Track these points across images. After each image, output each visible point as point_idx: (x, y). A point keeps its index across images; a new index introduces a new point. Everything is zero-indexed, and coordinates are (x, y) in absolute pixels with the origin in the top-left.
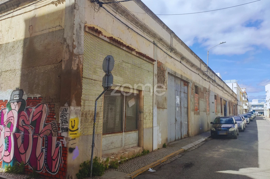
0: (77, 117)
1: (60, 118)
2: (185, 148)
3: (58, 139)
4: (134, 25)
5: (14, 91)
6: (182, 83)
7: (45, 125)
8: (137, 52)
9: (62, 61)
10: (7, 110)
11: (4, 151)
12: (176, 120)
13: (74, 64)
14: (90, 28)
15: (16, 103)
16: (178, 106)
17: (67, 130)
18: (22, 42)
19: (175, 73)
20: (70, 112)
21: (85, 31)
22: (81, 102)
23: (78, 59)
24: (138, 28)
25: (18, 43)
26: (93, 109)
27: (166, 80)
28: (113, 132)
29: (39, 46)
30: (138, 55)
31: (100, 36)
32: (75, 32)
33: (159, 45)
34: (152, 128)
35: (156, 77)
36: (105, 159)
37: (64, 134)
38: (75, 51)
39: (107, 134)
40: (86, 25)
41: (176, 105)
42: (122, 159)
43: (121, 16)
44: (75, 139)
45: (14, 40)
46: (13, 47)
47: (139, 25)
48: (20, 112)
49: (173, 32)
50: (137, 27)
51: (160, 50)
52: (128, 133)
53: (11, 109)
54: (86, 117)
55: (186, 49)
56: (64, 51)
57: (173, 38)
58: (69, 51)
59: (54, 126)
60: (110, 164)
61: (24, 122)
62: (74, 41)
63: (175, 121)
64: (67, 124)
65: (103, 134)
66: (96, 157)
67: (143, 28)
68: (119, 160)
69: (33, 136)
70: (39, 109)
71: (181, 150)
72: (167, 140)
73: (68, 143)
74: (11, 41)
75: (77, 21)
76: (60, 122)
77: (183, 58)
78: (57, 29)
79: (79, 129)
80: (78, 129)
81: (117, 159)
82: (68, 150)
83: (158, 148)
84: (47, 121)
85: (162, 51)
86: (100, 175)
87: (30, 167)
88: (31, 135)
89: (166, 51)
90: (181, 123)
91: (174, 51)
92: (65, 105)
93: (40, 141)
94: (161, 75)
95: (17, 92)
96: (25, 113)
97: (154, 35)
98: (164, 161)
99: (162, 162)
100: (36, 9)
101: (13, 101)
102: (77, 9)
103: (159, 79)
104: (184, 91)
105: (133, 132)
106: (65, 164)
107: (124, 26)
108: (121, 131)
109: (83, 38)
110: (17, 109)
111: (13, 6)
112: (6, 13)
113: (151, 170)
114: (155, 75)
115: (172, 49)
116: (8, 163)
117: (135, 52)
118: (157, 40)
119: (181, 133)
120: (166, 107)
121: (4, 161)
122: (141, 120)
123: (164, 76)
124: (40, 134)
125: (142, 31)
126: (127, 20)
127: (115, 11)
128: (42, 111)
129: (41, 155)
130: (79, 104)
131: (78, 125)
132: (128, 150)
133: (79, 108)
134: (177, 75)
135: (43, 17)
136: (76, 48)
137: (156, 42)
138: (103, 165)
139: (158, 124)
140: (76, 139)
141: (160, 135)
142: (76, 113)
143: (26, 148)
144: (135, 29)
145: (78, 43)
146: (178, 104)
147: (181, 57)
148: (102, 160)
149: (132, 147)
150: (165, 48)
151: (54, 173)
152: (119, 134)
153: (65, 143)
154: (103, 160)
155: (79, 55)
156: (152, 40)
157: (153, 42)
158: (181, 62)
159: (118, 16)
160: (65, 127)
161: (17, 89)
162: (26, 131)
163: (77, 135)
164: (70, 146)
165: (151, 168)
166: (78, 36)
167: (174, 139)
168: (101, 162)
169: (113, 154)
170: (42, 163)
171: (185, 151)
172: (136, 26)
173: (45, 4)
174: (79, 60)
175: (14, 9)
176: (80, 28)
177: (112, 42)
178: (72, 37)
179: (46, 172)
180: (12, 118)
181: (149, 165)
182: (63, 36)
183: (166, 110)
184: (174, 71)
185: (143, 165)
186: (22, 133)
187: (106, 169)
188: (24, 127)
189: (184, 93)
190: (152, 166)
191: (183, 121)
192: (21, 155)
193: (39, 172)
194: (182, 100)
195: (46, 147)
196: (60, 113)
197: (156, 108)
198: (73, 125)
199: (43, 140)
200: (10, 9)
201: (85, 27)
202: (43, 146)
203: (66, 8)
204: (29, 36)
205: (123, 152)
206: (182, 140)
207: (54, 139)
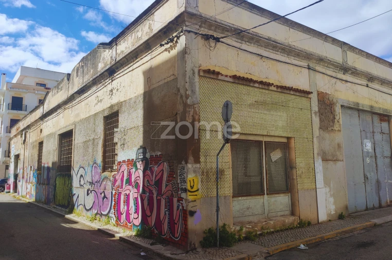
0: (196, 176)
1: (179, 178)
2: (377, 221)
3: (178, 201)
4: (271, 51)
5: (139, 149)
6: (376, 118)
7: (167, 185)
8: (278, 87)
9: (177, 114)
10: (134, 170)
11: (133, 213)
12: (366, 177)
13: (189, 117)
14: (205, 71)
15: (141, 162)
16: (370, 155)
17: (185, 190)
18: (142, 96)
19: (358, 104)
20: (187, 170)
21: (200, 76)
22: (200, 158)
23: (193, 110)
24: (279, 53)
25: (139, 98)
26: (214, 166)
27: (337, 118)
28: (248, 194)
29: (157, 100)
30: (279, 90)
31: (220, 77)
32: (187, 80)
33: (318, 68)
34: (315, 190)
35: (316, 115)
36: (238, 228)
37: (183, 195)
38: (189, 102)
39: (239, 197)
40: (200, 68)
41: (365, 154)
42: (264, 229)
43: (249, 44)
44: (195, 201)
45: (136, 95)
46: (135, 102)
47: (279, 49)
48: (144, 172)
49: (345, 43)
50: (276, 53)
51: (321, 75)
52: (273, 196)
53: (137, 169)
54: (207, 175)
55: (379, 63)
56: (178, 102)
57: (348, 52)
58: (183, 102)
59: (174, 187)
60: (245, 234)
61: (149, 182)
62: (187, 90)
63: (365, 180)
64: (185, 184)
65: (233, 197)
66: (225, 225)
67: (286, 51)
68: (259, 230)
69: (157, 197)
70: (161, 167)
71: (368, 223)
72: (347, 208)
73: (187, 206)
74: (133, 96)
75: (189, 67)
76: (179, 182)
77: (371, 78)
78: (171, 79)
79: (200, 190)
80: (198, 190)
81: (256, 229)
82: (188, 213)
83: (329, 219)
84: (168, 181)
85: (325, 76)
86: (229, 246)
87: (156, 232)
88: (155, 196)
89: (334, 74)
90: (378, 182)
91: (350, 72)
92: (182, 163)
93: (163, 202)
94: (326, 111)
95: (141, 151)
96: (148, 172)
97: (308, 56)
98: (329, 237)
99: (326, 238)
100: (152, 59)
101: (138, 160)
102: (189, 53)
103: (323, 117)
104: (380, 131)
105: (282, 195)
106: (186, 228)
107: (254, 56)
108: (261, 193)
109: (197, 84)
110: (142, 168)
111: (133, 58)
112: (127, 67)
113: (302, 246)
114: (315, 113)
115: (345, 69)
116: (137, 226)
117: (274, 86)
118: (315, 61)
119: (379, 198)
120: (340, 158)
121: (134, 224)
122: (293, 179)
123: (332, 112)
124: (163, 195)
125: (286, 55)
126: (259, 47)
127: (239, 41)
128: (163, 170)
129: (164, 218)
130: (197, 160)
131: (198, 185)
132: (274, 218)
133: (198, 165)
134: (361, 108)
135: (158, 67)
136: (190, 97)
137: (311, 65)
138: (235, 234)
139: (327, 183)
140: (197, 201)
141: (332, 200)
142: (195, 172)
143: (151, 211)
144: (273, 56)
145: (192, 91)
146: (368, 152)
147: (367, 78)
148: (233, 228)
149: (281, 216)
150: (331, 70)
151: (177, 238)
152: (259, 197)
153: (185, 205)
154: (235, 228)
155: (194, 104)
156: (304, 64)
157: (307, 67)
158: (367, 86)
159: (244, 46)
160: (184, 187)
161: (141, 147)
162: (151, 192)
163: (198, 197)
164: (190, 208)
165: (304, 245)
166: (192, 84)
167: (364, 208)
168: (232, 230)
169: (250, 223)
170: (166, 227)
171: (375, 225)
172: (274, 52)
173: (159, 53)
174: (195, 111)
175: (134, 61)
176: (194, 73)
177: (237, 82)
178: (184, 86)
179: (170, 237)
180: (138, 178)
181: (302, 241)
182: (177, 86)
183: (342, 162)
184: (354, 102)
185: (292, 240)
186: (148, 194)
187: (240, 240)
188: (149, 187)
189: (382, 133)
190: (306, 241)
191: (381, 179)
192: (148, 218)
193: (164, 237)
194: (376, 145)
195: (168, 209)
196: (179, 172)
197: (320, 160)
198: (192, 185)
199: (166, 201)
200: (130, 62)
201: (199, 70)
202: (166, 208)
203: (178, 53)
204: (147, 90)
205: (266, 221)
206: (382, 209)
207: (175, 200)
